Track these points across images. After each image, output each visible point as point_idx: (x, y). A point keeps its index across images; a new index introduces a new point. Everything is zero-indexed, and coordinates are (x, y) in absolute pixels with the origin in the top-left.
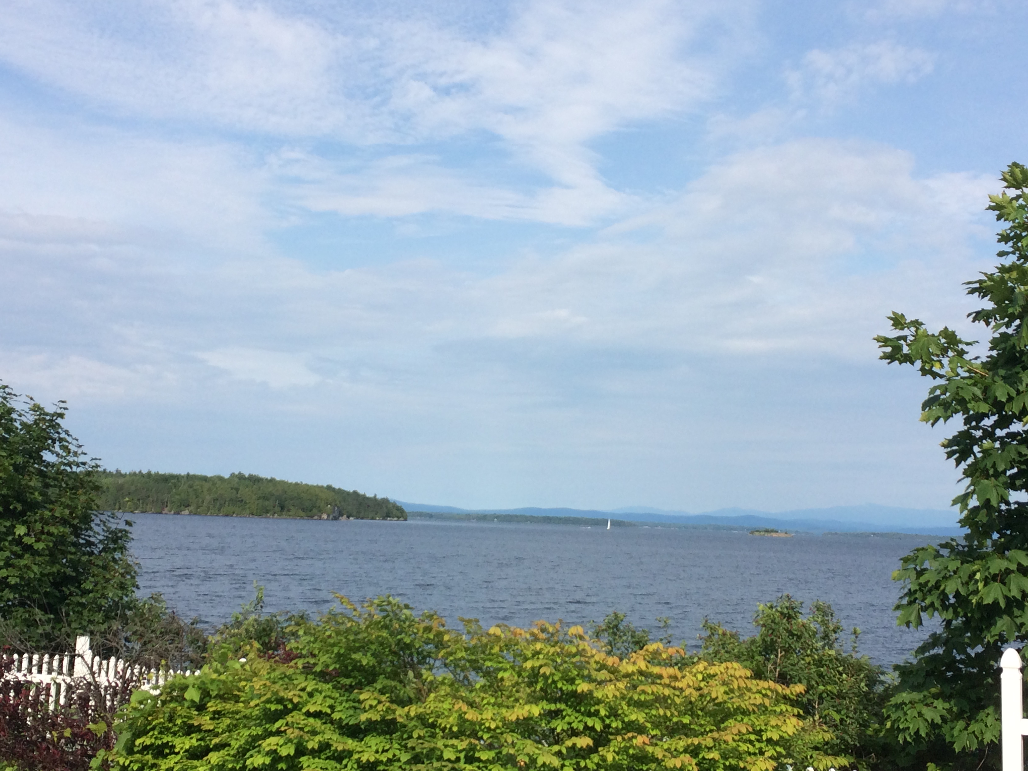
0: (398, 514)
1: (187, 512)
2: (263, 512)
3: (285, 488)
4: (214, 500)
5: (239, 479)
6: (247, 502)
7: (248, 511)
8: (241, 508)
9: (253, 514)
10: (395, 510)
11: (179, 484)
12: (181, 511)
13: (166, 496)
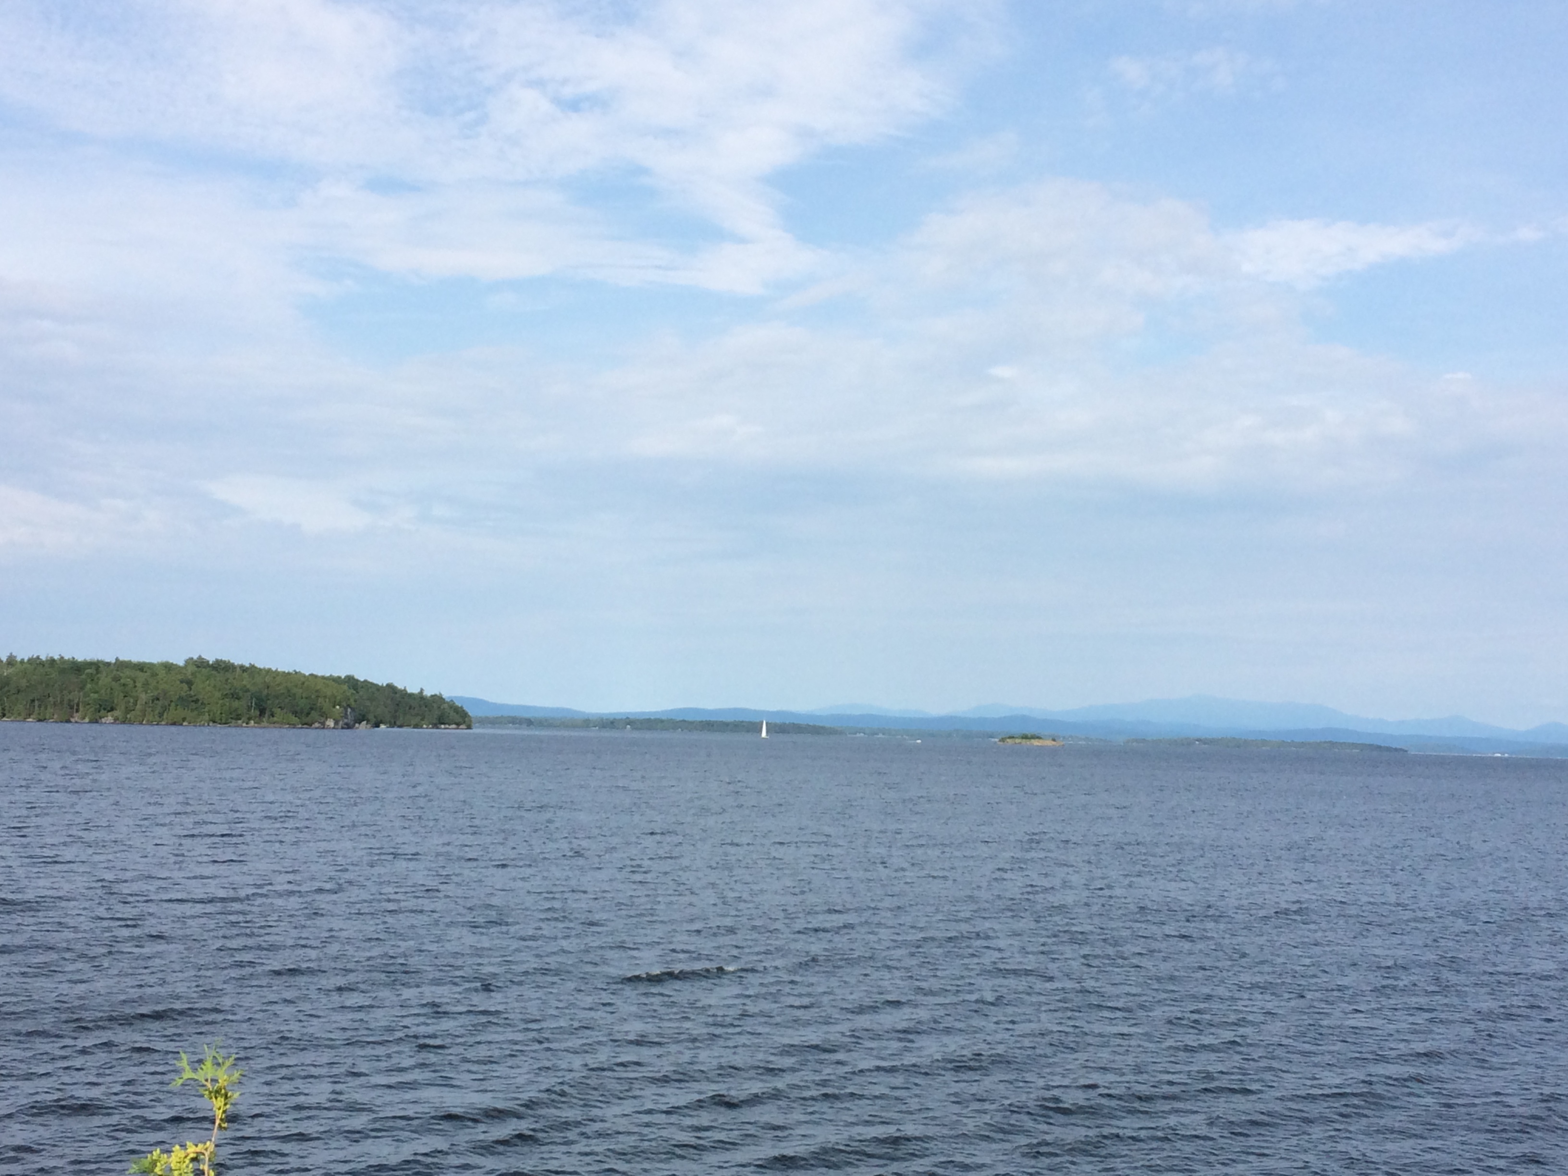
0: (457, 718)
1: (110, 719)
2: (231, 718)
3: (267, 679)
4: (153, 701)
5: (198, 667)
6: (206, 702)
7: (206, 717)
8: (196, 712)
9: (214, 722)
10: (452, 714)
11: (99, 675)
12: (101, 718)
13: (76, 696)
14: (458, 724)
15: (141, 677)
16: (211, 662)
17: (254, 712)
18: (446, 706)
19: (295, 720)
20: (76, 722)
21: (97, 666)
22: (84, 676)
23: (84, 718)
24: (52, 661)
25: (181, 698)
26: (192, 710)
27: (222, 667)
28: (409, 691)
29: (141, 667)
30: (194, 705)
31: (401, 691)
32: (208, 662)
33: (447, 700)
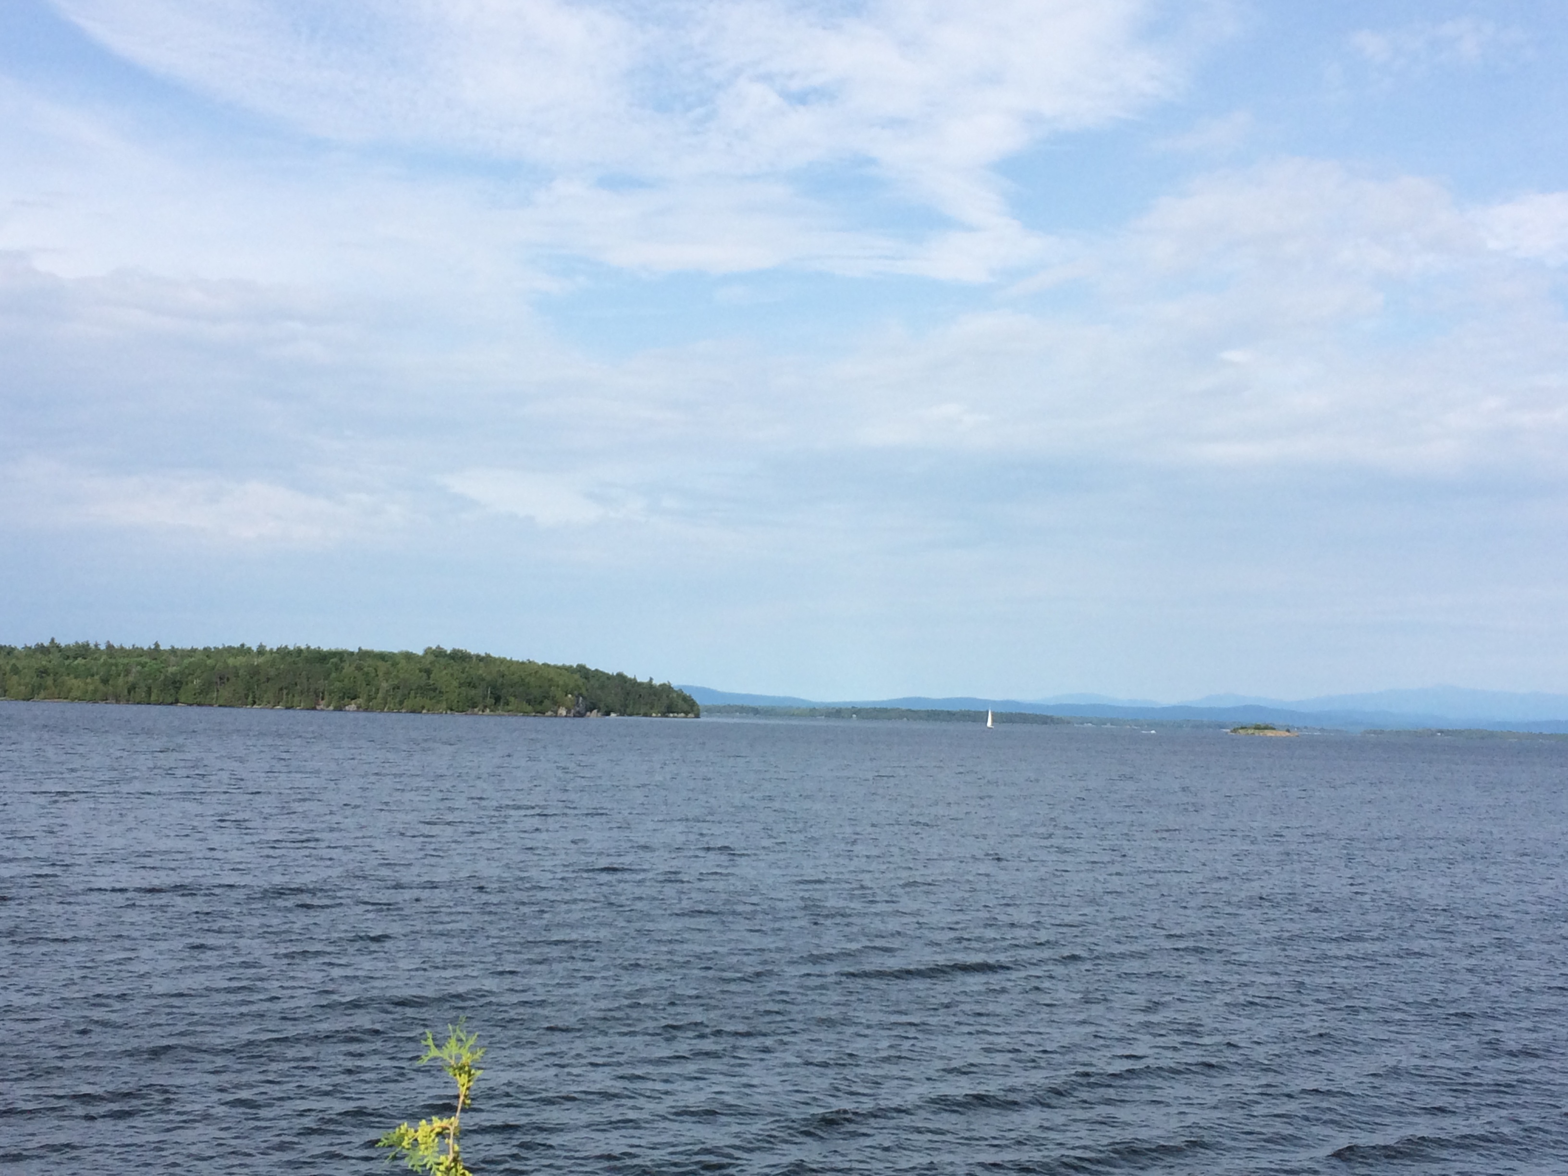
0: (686, 707)
1: (353, 707)
2: (468, 705)
3: (502, 668)
4: (394, 689)
5: (436, 656)
6: (443, 690)
7: (444, 705)
8: (434, 701)
9: (452, 710)
10: (680, 702)
11: (343, 664)
12: (345, 706)
13: (322, 684)
14: (687, 713)
15: (383, 667)
16: (449, 652)
17: (490, 701)
18: (675, 695)
19: (530, 708)
20: (322, 710)
21: (341, 655)
22: (329, 665)
23: (328, 706)
24: (299, 651)
25: (419, 687)
26: (431, 699)
27: (459, 657)
28: (639, 680)
29: (382, 657)
30: (433, 694)
31: (630, 680)
32: (446, 651)
33: (676, 689)
